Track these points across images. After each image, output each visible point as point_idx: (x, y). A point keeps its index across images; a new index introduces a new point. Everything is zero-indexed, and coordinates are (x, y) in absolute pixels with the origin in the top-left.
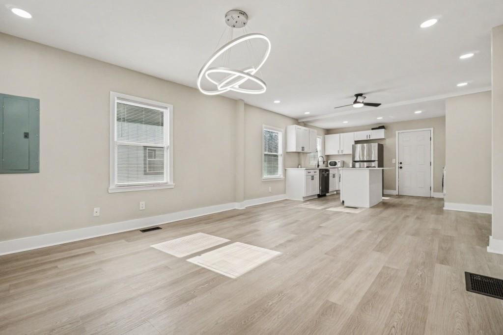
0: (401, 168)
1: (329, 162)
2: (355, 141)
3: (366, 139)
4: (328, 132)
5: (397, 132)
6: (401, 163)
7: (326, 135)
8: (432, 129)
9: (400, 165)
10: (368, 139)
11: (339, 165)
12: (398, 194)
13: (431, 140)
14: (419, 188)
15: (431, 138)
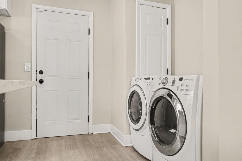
0: (41, 81)
5: (34, 6)
6: (41, 72)
8: (91, 15)
9: (40, 77)
12: (35, 138)
13: (90, 34)
14: (72, 119)
15: (89, 29)
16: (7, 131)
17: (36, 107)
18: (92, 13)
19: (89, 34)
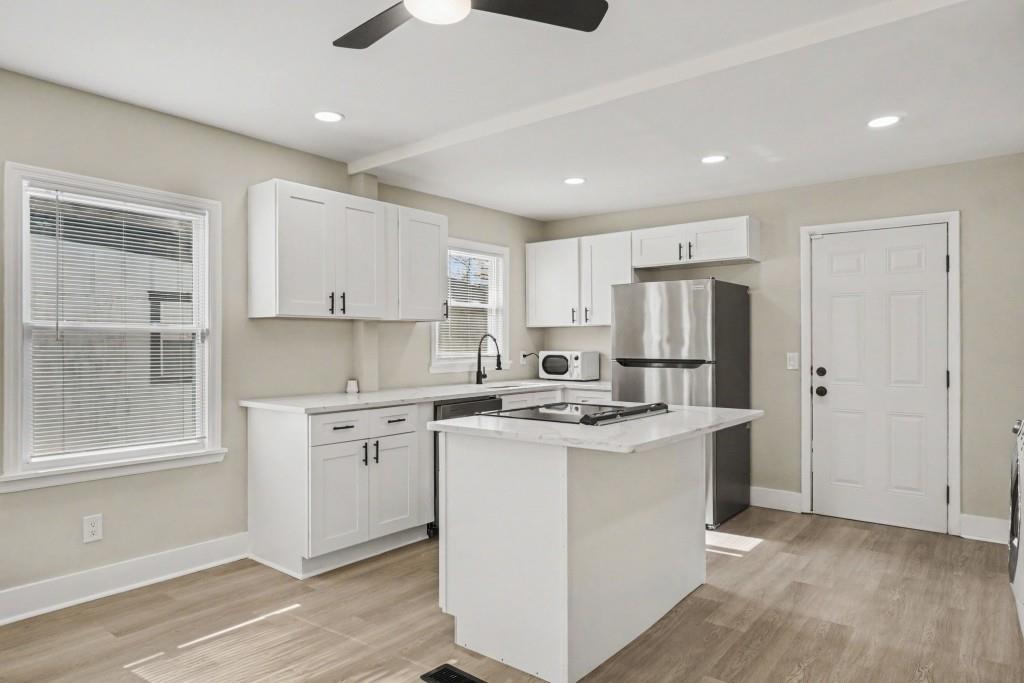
0: (822, 392)
1: (543, 355)
2: (637, 270)
3: (675, 261)
4: (543, 228)
5: (805, 231)
6: (822, 372)
7: (528, 245)
8: (953, 217)
9: (819, 381)
10: (685, 260)
11: (576, 370)
12: (809, 511)
13: (950, 269)
14: (897, 488)
15: (948, 257)
16: (758, 486)
17: (809, 446)
18: (956, 214)
19: (948, 270)
